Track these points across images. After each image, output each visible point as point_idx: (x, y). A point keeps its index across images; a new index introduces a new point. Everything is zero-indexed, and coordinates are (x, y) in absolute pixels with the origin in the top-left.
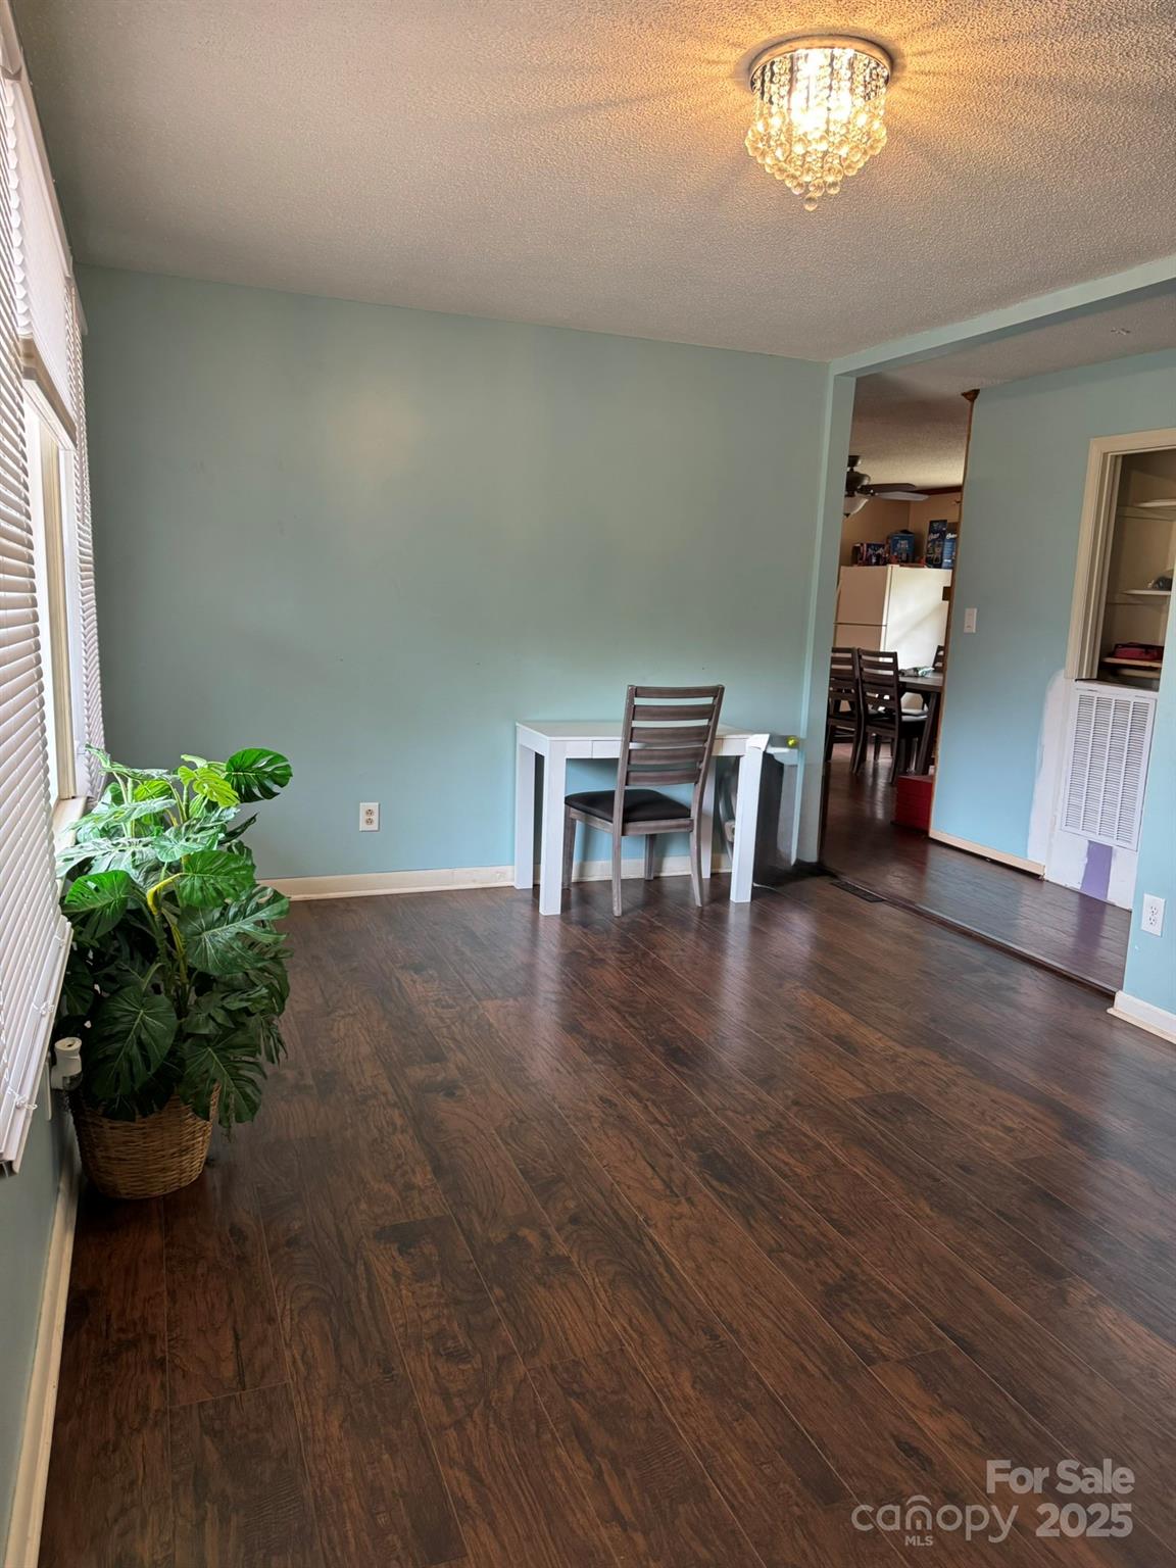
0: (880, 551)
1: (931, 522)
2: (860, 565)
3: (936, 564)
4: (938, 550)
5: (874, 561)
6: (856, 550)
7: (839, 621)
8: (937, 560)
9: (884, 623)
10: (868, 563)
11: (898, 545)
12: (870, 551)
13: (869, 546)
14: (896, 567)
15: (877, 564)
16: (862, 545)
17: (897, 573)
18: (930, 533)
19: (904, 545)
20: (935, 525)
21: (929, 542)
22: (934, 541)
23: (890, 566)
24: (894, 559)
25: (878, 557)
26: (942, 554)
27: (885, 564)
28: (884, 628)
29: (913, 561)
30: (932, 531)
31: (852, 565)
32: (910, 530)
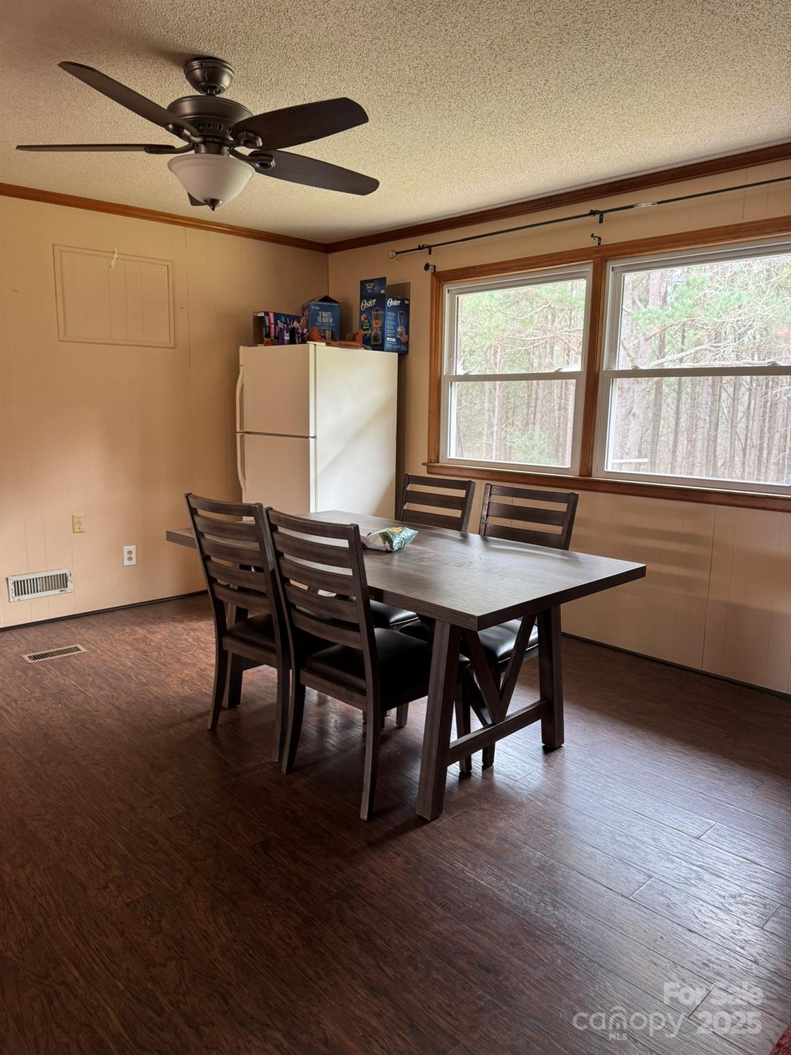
0: (296, 324)
1: (363, 283)
2: (267, 344)
3: (376, 344)
4: (376, 324)
5: (287, 337)
6: (259, 322)
7: (246, 430)
8: (376, 338)
9: (312, 434)
10: (278, 340)
11: (319, 319)
12: (280, 325)
13: (277, 316)
14: (321, 346)
15: (292, 341)
16: (267, 314)
17: (321, 354)
18: (362, 299)
19: (326, 318)
20: (369, 287)
21: (361, 313)
22: (369, 310)
23: (311, 344)
24: (316, 334)
25: (293, 332)
26: (382, 328)
27: (304, 342)
28: (312, 441)
29: (342, 338)
30: (364, 296)
31: (255, 345)
32: (331, 296)
